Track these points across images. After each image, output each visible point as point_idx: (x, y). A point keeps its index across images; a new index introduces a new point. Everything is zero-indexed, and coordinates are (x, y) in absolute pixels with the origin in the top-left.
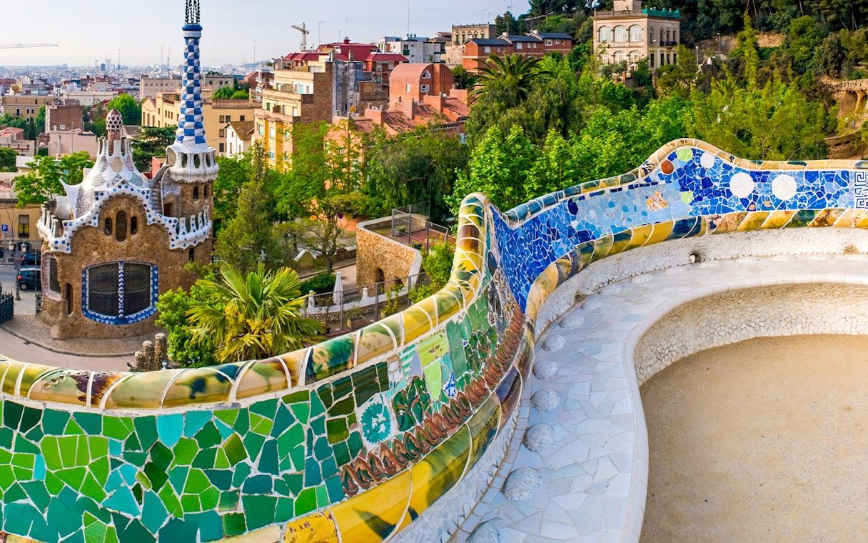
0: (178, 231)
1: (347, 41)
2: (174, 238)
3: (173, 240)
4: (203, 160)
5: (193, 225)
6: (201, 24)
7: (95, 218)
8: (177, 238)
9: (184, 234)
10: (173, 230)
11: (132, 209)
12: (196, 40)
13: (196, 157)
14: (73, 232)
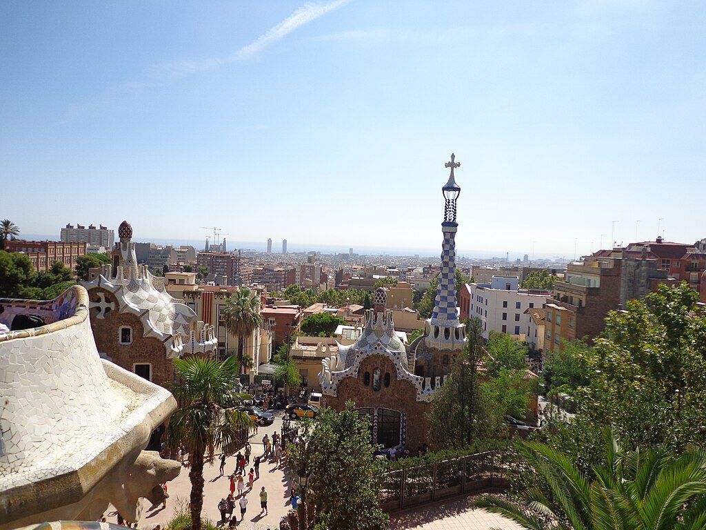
0: (424, 388)
1: (659, 240)
2: (420, 393)
3: (419, 394)
4: (452, 333)
5: (438, 384)
6: (457, 221)
7: (356, 371)
8: (422, 393)
9: (429, 390)
10: (419, 387)
11: (386, 366)
12: (453, 234)
13: (447, 331)
14: (339, 381)
